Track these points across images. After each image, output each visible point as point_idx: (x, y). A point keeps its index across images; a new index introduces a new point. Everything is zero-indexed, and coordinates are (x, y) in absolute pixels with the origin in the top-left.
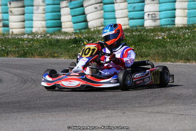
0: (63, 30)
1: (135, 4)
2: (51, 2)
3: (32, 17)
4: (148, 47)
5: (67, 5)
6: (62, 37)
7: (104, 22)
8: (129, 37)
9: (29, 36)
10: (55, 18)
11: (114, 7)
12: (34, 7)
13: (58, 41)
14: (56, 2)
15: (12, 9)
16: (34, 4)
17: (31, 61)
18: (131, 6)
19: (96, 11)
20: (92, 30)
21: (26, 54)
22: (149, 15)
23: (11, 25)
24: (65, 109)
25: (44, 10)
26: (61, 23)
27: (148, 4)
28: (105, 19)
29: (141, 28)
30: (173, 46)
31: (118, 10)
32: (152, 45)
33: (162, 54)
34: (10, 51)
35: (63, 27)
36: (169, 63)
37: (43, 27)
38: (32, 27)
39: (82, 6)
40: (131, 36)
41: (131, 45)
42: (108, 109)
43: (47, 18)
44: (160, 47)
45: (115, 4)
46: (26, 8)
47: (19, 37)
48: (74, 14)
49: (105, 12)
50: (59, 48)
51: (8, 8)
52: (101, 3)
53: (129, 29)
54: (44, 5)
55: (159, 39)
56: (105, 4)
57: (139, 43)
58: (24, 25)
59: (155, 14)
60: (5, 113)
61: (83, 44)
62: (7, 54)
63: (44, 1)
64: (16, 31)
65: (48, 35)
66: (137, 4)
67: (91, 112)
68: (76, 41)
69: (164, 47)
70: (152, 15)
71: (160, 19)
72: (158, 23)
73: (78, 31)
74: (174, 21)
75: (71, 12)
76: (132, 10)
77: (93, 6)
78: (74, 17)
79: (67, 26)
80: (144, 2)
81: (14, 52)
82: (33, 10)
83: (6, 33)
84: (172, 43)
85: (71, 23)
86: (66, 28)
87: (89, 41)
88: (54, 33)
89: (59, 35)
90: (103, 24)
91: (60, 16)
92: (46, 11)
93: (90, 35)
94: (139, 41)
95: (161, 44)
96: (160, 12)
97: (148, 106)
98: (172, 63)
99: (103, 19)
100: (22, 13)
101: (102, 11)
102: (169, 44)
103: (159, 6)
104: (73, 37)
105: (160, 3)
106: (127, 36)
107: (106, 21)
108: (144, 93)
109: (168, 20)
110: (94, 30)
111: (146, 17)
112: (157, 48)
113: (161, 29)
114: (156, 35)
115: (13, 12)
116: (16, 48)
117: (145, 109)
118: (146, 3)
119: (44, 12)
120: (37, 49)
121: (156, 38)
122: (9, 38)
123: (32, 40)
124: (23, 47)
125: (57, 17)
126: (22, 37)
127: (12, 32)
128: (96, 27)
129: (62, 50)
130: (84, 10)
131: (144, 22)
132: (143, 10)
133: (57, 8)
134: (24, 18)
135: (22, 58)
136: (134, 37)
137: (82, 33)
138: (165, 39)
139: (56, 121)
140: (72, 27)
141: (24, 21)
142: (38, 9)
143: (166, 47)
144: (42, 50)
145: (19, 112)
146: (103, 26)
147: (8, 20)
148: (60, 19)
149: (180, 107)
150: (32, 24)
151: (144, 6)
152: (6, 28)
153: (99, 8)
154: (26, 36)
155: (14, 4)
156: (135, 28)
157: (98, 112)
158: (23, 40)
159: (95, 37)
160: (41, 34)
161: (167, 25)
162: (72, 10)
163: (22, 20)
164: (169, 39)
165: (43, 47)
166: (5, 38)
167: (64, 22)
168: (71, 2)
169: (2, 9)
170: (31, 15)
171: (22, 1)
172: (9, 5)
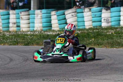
1: (96, 13)
2: (45, 12)
3: (34, 21)
4: (102, 39)
5: (55, 14)
6: (51, 33)
7: (78, 24)
8: (91, 33)
9: (31, 33)
10: (48, 21)
11: (83, 15)
12: (35, 15)
13: (48, 35)
14: (48, 12)
15: (22, 16)
16: (35, 13)
17: (31, 48)
18: (93, 14)
19: (73, 17)
21: (29, 43)
22: (104, 19)
23: (22, 26)
25: (41, 16)
26: (51, 24)
27: (104, 13)
28: (78, 22)
29: (99, 27)
30: (118, 38)
31: (86, 16)
32: (105, 38)
33: (110, 43)
34: (19, 42)
35: (53, 27)
36: (115, 49)
37: (40, 27)
38: (34, 27)
39: (64, 14)
40: (93, 32)
41: (92, 38)
43: (43, 22)
44: (110, 39)
45: (84, 13)
46: (31, 15)
47: (25, 33)
48: (59, 19)
49: (78, 18)
51: (20, 16)
52: (75, 12)
53: (92, 28)
54: (41, 13)
55: (109, 34)
56: (78, 13)
57: (97, 37)
58: (29, 26)
59: (108, 19)
60: (12, 80)
62: (18, 43)
64: (24, 30)
65: (43, 32)
66: (97, 13)
69: (112, 39)
70: (106, 19)
71: (111, 22)
72: (110, 24)
74: (120, 23)
75: (57, 18)
76: (94, 16)
77: (71, 14)
78: (59, 21)
80: (101, 12)
81: (22, 43)
82: (34, 17)
83: (18, 31)
84: (117, 37)
85: (58, 25)
86: (54, 28)
88: (47, 31)
89: (49, 32)
91: (51, 20)
92: (43, 17)
94: (98, 35)
95: (110, 37)
96: (111, 17)
97: (99, 75)
98: (117, 49)
99: (77, 22)
100: (28, 18)
101: (76, 17)
102: (115, 37)
103: (111, 14)
104: (57, 33)
105: (111, 12)
106: (90, 32)
107: (79, 23)
108: (98, 67)
109: (116, 23)
111: (103, 21)
112: (108, 40)
113: (111, 28)
114: (107, 32)
115: (22, 18)
116: (23, 40)
117: (97, 77)
118: (103, 12)
119: (41, 18)
120: (35, 40)
121: (108, 34)
122: (19, 34)
123: (33, 35)
124: (27, 39)
125: (49, 21)
126: (27, 33)
127: (22, 30)
130: (65, 17)
131: (101, 24)
132: (101, 17)
133: (49, 15)
134: (29, 21)
135: (26, 46)
136: (94, 33)
138: (113, 34)
140: (58, 27)
141: (29, 24)
142: (37, 16)
143: (114, 39)
144: (38, 41)
147: (20, 23)
148: (51, 22)
149: (119, 76)
150: (34, 25)
151: (101, 14)
152: (18, 28)
153: (74, 15)
154: (29, 33)
155: (23, 13)
156: (95, 27)
158: (27, 35)
160: (38, 31)
161: (115, 25)
162: (58, 17)
164: (116, 34)
165: (39, 39)
166: (17, 34)
167: (53, 24)
168: (57, 12)
169: (16, 16)
170: (33, 20)
171: (28, 12)
172: (20, 14)
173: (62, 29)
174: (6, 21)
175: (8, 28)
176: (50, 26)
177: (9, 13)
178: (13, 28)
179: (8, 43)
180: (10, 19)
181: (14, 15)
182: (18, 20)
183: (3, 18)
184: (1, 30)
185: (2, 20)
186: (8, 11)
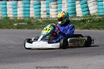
0: (77, 15)
2: (71, 1)
5: (79, 3)
6: (77, 19)
7: (98, 11)
10: (73, 9)
11: (103, 3)
12: (62, 4)
13: (74, 21)
14: (73, 1)
15: (51, 6)
19: (93, 6)
20: (92, 15)
23: (51, 13)
24: (79, 55)
25: (67, 5)
26: (76, 12)
28: (98, 9)
35: (77, 14)
39: (87, 3)
42: (100, 55)
43: (69, 10)
46: (58, 5)
47: (55, 20)
48: (82, 7)
49: (98, 6)
50: (75, 24)
52: (96, 1)
54: (68, 3)
56: (98, 2)
58: (57, 13)
60: (49, 58)
61: (87, 22)
63: (67, 1)
64: (53, 17)
67: (92, 56)
68: (84, 21)
73: (85, 16)
75: (81, 6)
77: (92, 3)
78: (83, 9)
79: (79, 13)
82: (62, 6)
83: (48, 18)
85: (81, 12)
87: (90, 21)
88: (73, 17)
89: (75, 18)
90: (97, 12)
92: (69, 6)
93: (91, 17)
99: (97, 10)
100: (56, 7)
101: (97, 5)
104: (82, 19)
110: (93, 15)
115: (52, 7)
119: (67, 7)
122: (50, 20)
125: (74, 9)
127: (51, 17)
128: (94, 14)
129: (77, 26)
130: (87, 5)
133: (74, 4)
134: (57, 10)
137: (86, 17)
139: (74, 61)
140: (81, 14)
141: (57, 11)
142: (64, 5)
145: (55, 57)
146: (97, 13)
147: (49, 11)
152: (48, 15)
153: (95, 4)
155: (52, 3)
157: (95, 56)
159: (93, 18)
162: (81, 5)
163: (56, 11)
166: (48, 20)
167: (77, 11)
168: (81, 1)
169: (46, 6)
170: (61, 8)
171: (56, 2)
172: (50, 4)
173: (86, 15)
174: (38, 10)
175: (39, 16)
176: (74, 13)
177: (40, 3)
178: (44, 16)
179: (41, 27)
180: (41, 8)
181: (45, 5)
182: (48, 9)
183: (35, 8)
184: (34, 18)
185: (35, 9)
186: (40, 2)
